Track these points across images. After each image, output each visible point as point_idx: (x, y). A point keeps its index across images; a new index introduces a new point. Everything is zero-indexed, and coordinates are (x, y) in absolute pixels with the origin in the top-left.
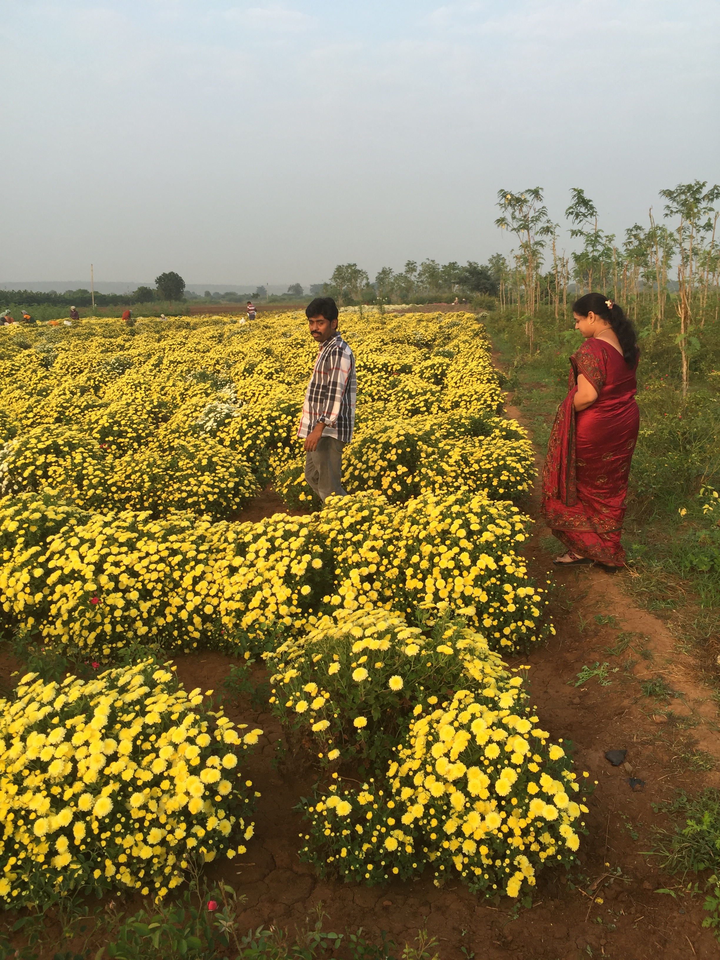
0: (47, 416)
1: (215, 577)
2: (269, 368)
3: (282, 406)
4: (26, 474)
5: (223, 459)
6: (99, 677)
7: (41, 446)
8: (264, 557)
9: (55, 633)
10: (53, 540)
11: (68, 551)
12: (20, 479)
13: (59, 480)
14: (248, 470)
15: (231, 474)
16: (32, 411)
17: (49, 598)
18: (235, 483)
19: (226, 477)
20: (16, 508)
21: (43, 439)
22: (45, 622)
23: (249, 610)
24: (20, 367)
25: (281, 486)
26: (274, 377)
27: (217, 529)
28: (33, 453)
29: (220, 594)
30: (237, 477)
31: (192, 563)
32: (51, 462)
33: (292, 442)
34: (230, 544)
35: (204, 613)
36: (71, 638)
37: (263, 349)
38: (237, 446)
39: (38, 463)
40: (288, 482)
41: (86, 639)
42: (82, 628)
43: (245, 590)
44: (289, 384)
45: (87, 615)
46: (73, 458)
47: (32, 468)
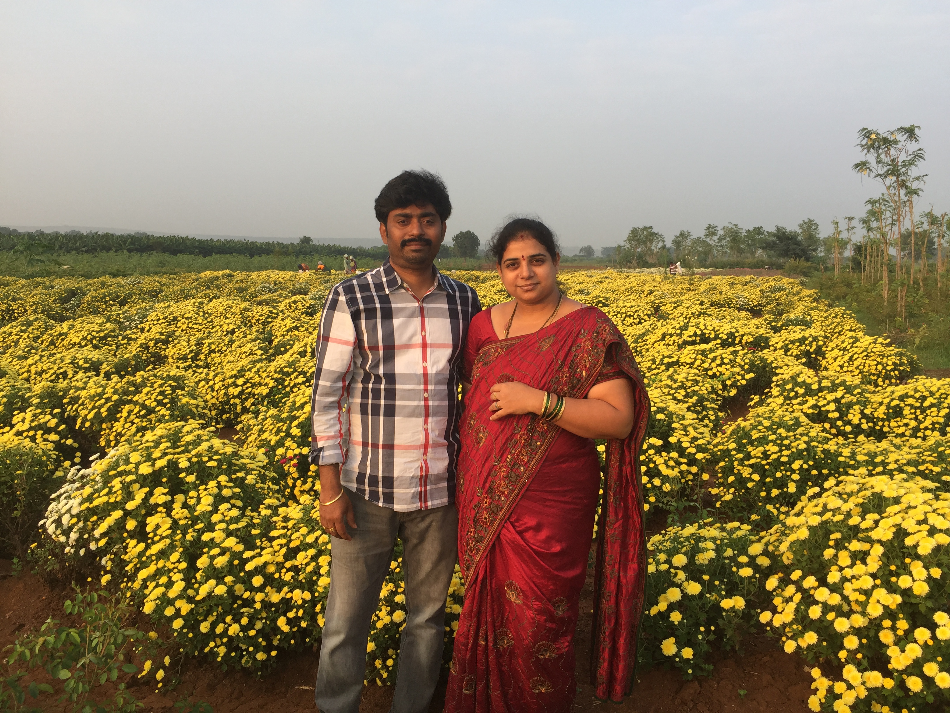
28: (127, 484)
47: (117, 514)
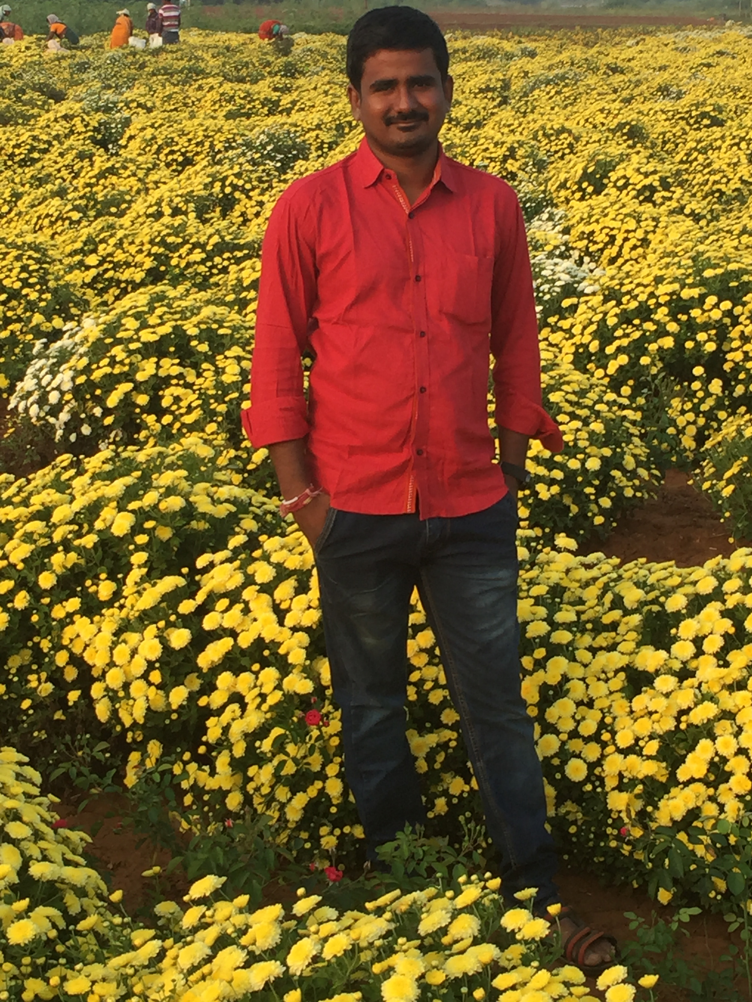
0: (128, 265)
1: (592, 693)
2: (646, 175)
3: (708, 273)
4: (112, 401)
5: (573, 398)
6: (369, 906)
7: (147, 336)
8: (717, 655)
9: (212, 784)
10: (212, 565)
11: (248, 594)
12: (98, 411)
13: (188, 419)
14: (634, 430)
15: (593, 438)
16: (94, 251)
17: (203, 701)
18: (603, 459)
19: (582, 444)
20: (129, 480)
21: (153, 320)
22: (187, 756)
23: (677, 783)
24: (50, 143)
25: (718, 475)
26: (657, 197)
27: (594, 572)
28: (131, 353)
29: (606, 736)
30: (605, 445)
31: (540, 653)
32: (169, 377)
33: (727, 367)
34: (627, 612)
35: (564, 777)
36: (248, 800)
37: (621, 126)
38: (591, 366)
39: (140, 377)
40: (735, 470)
41: (283, 806)
42: (277, 778)
43: (669, 732)
44: (696, 217)
45: (291, 748)
46: (219, 372)
47: (126, 387)
